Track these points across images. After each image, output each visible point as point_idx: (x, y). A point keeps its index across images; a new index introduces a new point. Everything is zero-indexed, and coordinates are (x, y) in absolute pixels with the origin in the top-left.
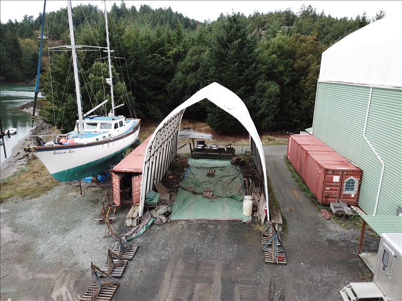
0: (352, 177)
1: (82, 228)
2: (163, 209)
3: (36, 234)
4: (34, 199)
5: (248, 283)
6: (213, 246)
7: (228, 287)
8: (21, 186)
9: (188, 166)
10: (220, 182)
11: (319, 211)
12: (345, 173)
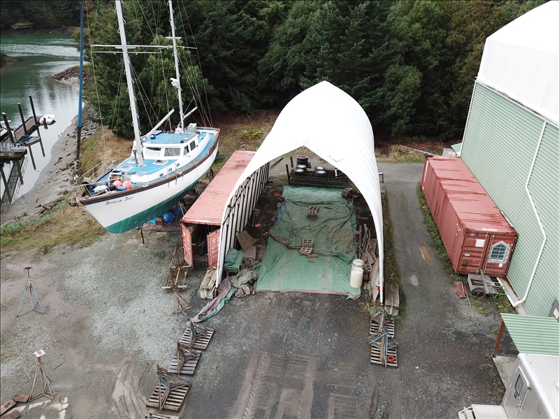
0: (502, 242)
1: (146, 298)
2: (246, 276)
3: (90, 305)
4: (86, 248)
5: (346, 392)
6: (307, 333)
7: (321, 395)
8: (68, 226)
9: (283, 200)
10: (325, 230)
11: (451, 283)
12: (493, 236)
